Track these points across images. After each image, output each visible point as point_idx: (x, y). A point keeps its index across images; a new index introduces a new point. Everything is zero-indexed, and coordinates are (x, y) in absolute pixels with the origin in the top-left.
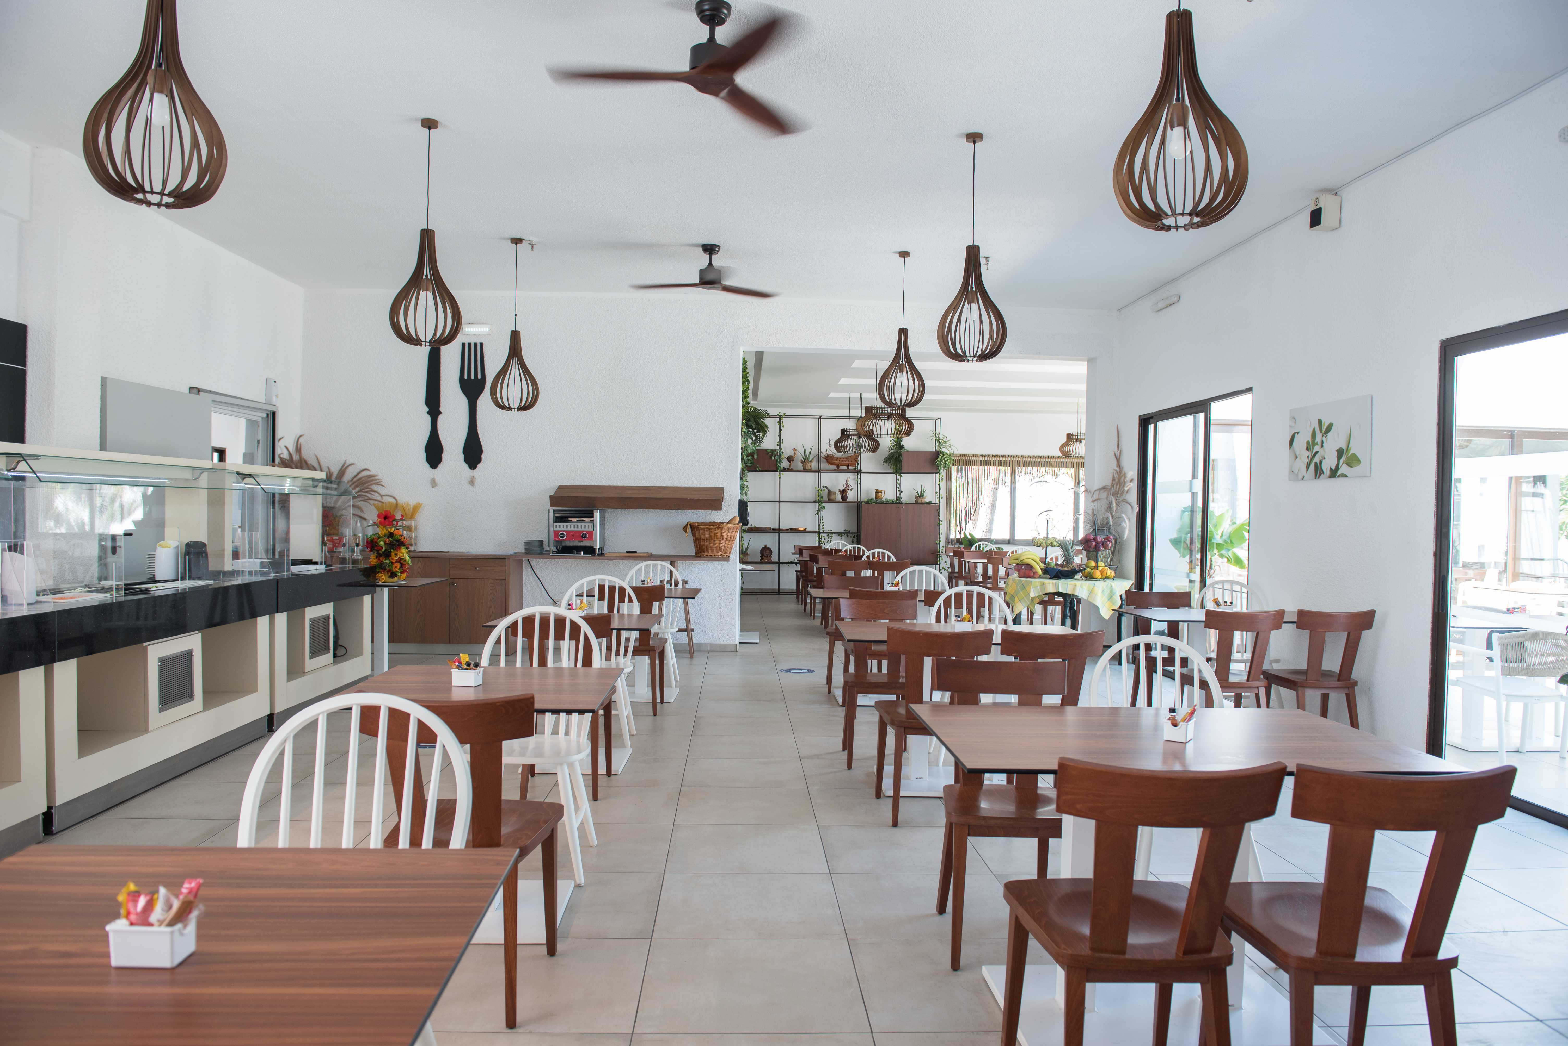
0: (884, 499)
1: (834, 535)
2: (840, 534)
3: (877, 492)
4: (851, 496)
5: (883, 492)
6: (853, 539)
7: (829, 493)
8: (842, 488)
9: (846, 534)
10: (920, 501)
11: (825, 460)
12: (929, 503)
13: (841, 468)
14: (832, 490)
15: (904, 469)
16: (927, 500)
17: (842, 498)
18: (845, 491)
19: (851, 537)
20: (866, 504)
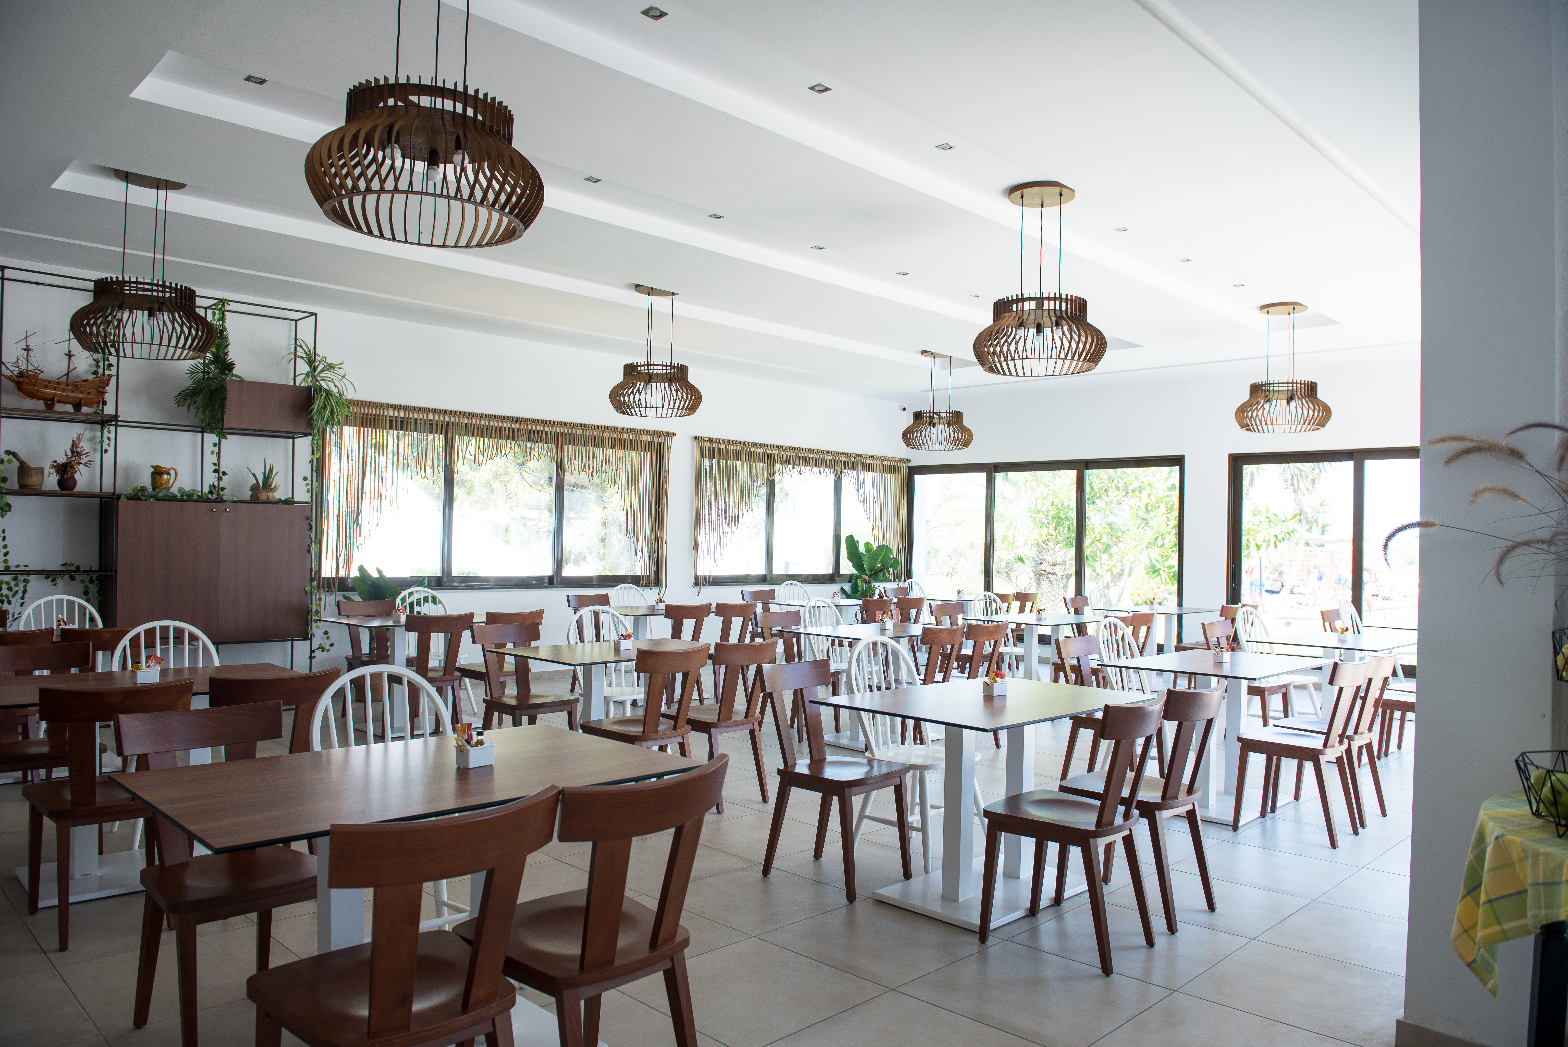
0: (174, 490)
1: (31, 578)
2: (49, 575)
3: (158, 472)
4: (83, 479)
5: (172, 472)
6: (86, 588)
7: (24, 469)
8: (62, 459)
9: (67, 576)
10: (263, 496)
11: (12, 385)
12: (289, 502)
13: (58, 407)
14: (32, 464)
15: (230, 421)
16: (281, 494)
17: (60, 483)
18: (72, 467)
19: (82, 581)
20: (132, 502)
